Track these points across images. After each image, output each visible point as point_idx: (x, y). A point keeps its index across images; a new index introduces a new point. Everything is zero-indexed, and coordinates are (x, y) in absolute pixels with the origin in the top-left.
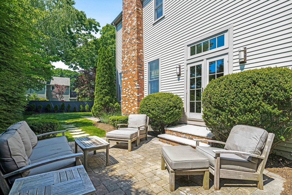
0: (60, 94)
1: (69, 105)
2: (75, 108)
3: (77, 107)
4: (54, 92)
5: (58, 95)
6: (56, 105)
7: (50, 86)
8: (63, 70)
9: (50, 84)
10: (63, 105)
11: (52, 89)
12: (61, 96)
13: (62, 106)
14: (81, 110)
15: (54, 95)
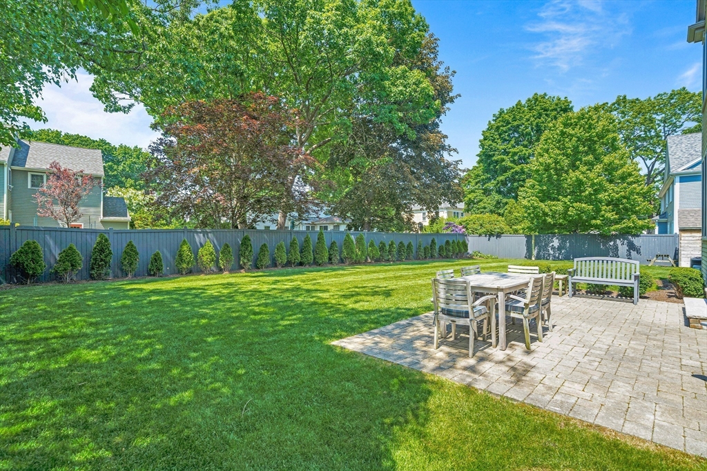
0: (65, 203)
1: (130, 245)
2: (156, 259)
3: (166, 254)
4: (43, 194)
5: (58, 209)
6: (71, 248)
7: (26, 172)
8: (63, 134)
9: (26, 166)
10: (102, 248)
11: (32, 186)
12: (70, 209)
13: (102, 251)
14: (185, 266)
15: (43, 207)
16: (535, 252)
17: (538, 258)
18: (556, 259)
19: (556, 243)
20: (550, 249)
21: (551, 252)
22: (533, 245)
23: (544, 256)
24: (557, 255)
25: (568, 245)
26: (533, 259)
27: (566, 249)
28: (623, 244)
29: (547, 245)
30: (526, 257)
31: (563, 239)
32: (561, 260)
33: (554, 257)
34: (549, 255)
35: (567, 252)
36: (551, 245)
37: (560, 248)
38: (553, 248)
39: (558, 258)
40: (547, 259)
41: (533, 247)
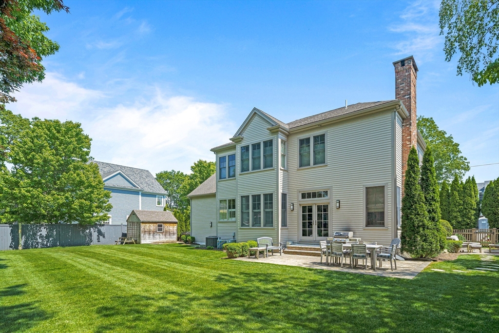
16: (22, 242)
17: (26, 247)
18: (44, 246)
19: (44, 232)
20: (38, 237)
21: (40, 240)
22: (20, 235)
23: (32, 244)
24: (45, 243)
25: (55, 233)
26: (20, 248)
27: (53, 238)
28: (95, 231)
29: (35, 234)
30: (11, 247)
31: (50, 227)
32: (49, 247)
33: (43, 244)
34: (38, 243)
35: (54, 240)
36: (39, 234)
37: (47, 237)
38: (41, 236)
39: (47, 245)
40: (35, 247)
41: (20, 237)
